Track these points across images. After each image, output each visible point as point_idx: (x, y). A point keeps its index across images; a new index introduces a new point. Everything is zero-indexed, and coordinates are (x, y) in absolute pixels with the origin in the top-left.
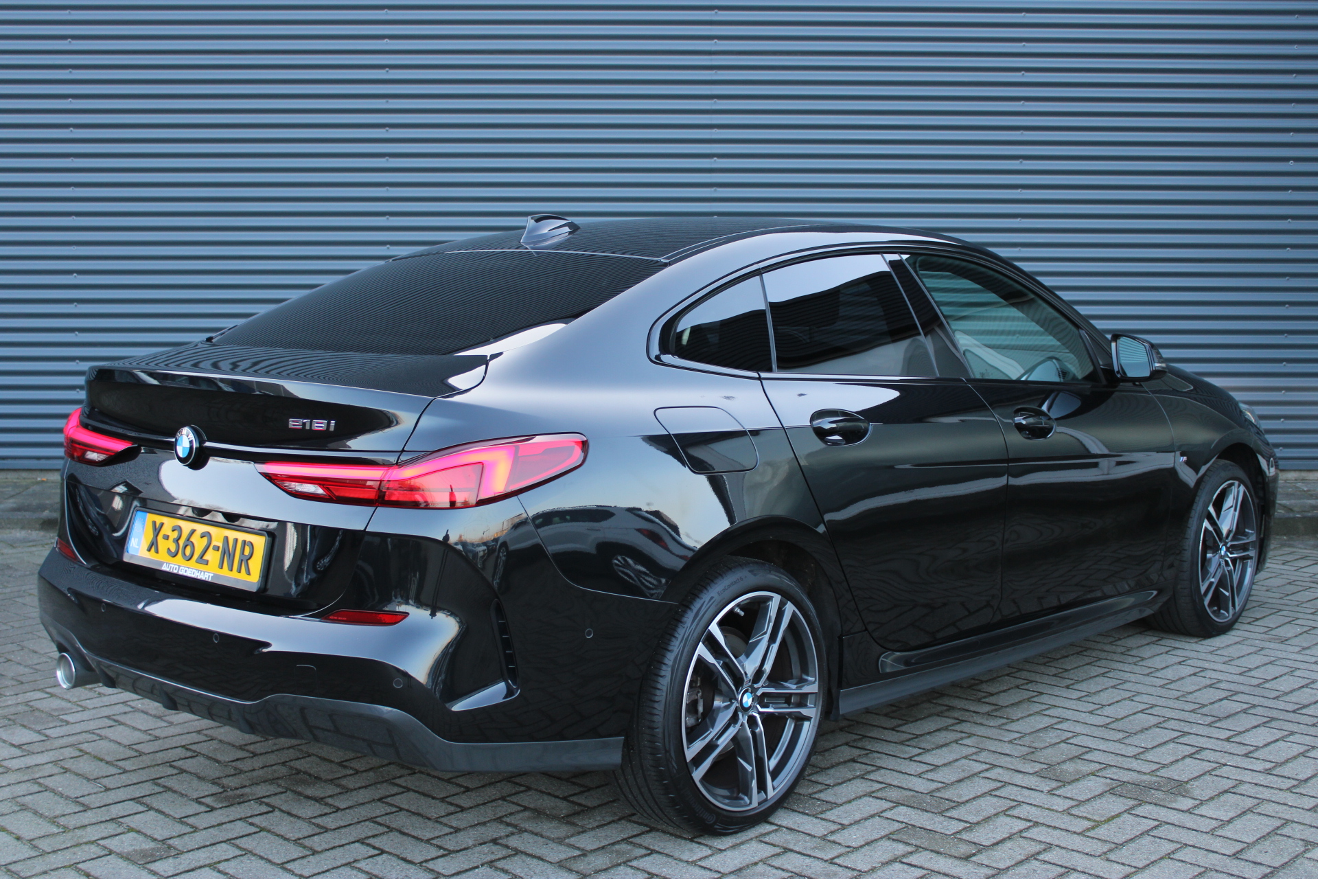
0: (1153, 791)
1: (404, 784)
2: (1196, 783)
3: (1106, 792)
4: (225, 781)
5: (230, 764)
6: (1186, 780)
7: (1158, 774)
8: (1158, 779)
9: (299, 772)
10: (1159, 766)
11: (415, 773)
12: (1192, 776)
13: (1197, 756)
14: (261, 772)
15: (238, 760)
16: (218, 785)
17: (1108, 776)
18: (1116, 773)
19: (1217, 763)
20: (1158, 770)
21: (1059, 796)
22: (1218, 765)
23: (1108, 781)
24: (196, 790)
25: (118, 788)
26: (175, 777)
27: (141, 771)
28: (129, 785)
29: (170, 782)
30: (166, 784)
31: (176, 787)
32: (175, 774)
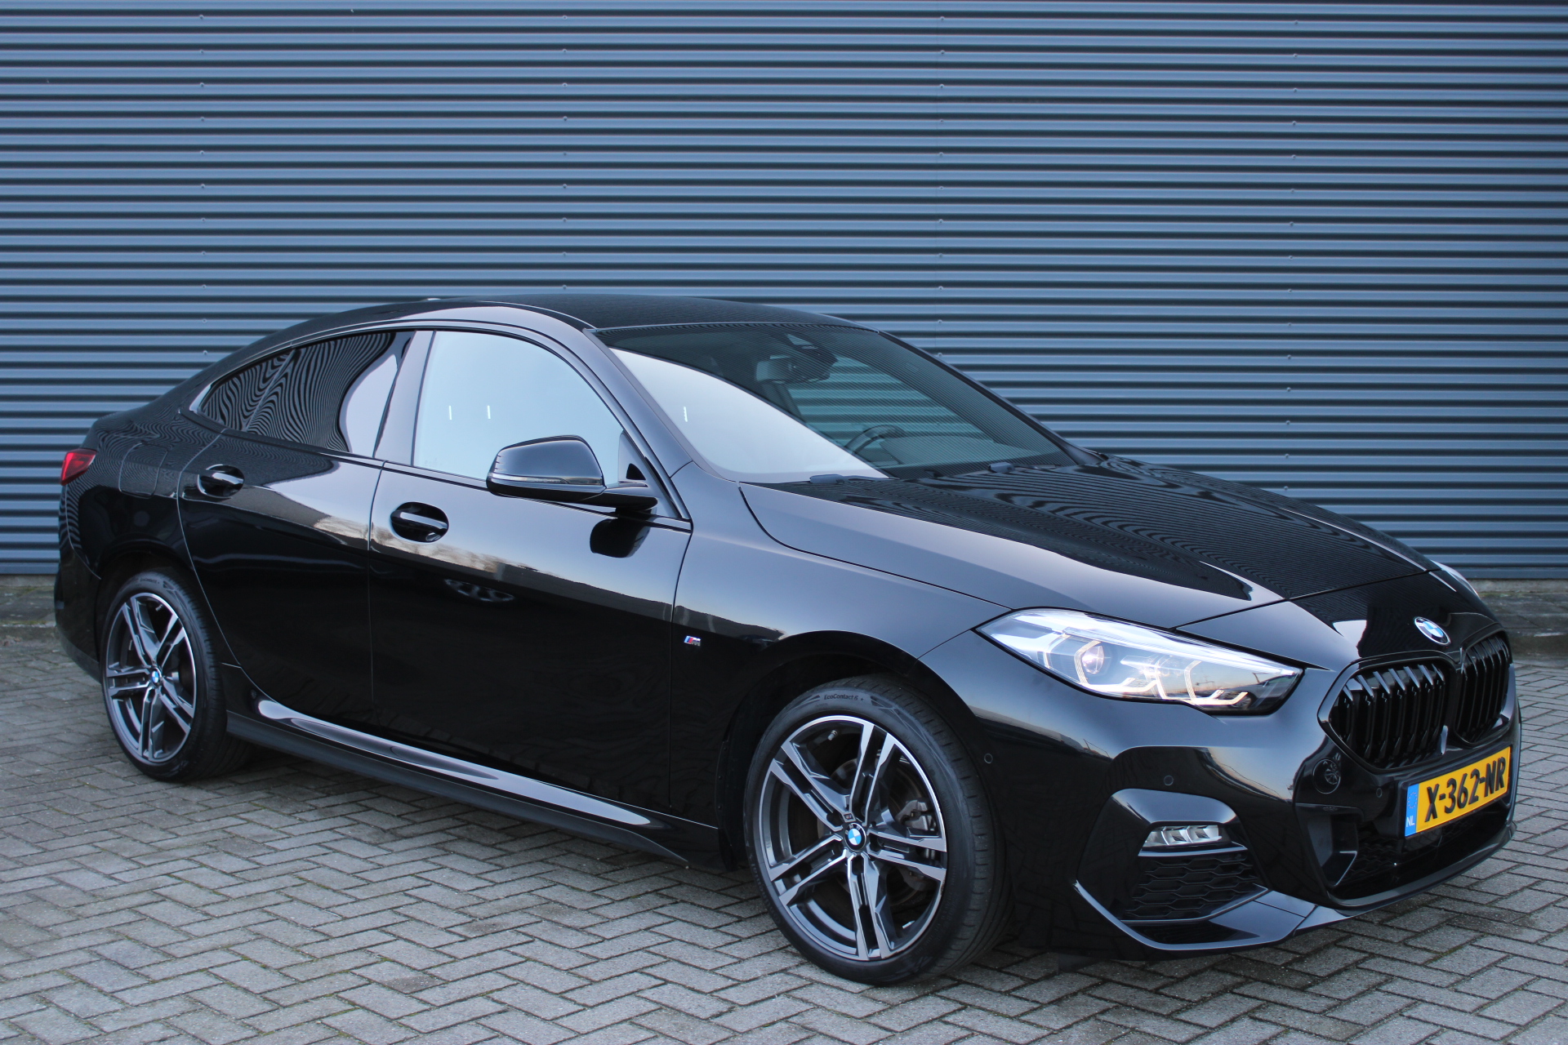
0: (1494, 923)
1: (669, 914)
2: (1540, 915)
3: (1442, 923)
4: (471, 910)
5: (470, 893)
6: (1529, 911)
7: (1497, 905)
8: (1498, 910)
9: (549, 901)
10: (1496, 897)
11: (677, 903)
12: (1534, 908)
13: (1536, 887)
14: (507, 901)
15: (477, 889)
16: (465, 914)
17: (1442, 907)
18: (1451, 904)
19: (1560, 894)
20: (1496, 901)
21: (1392, 927)
22: (1561, 897)
23: (1443, 912)
24: (443, 920)
25: (356, 917)
26: (414, 906)
27: (375, 900)
28: (367, 914)
29: (411, 912)
30: (407, 913)
31: (419, 917)
32: (414, 904)
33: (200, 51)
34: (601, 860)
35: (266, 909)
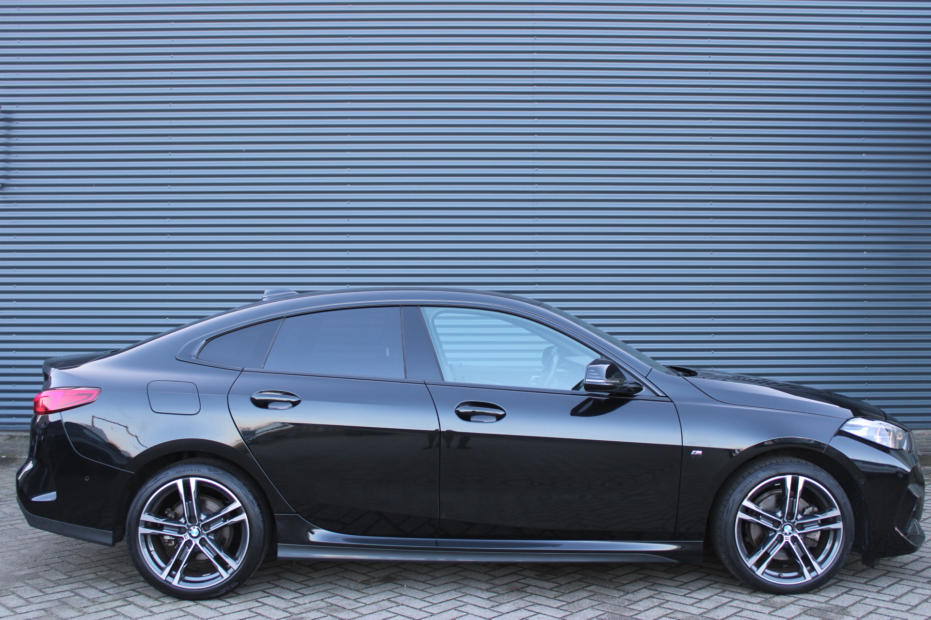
0: (829, 613)
1: (395, 612)
2: (853, 608)
3: (802, 613)
4: (291, 610)
5: (291, 600)
6: (846, 606)
7: (830, 603)
8: (830, 606)
9: (332, 605)
10: (829, 598)
11: (399, 605)
12: (849, 604)
13: (850, 593)
14: (310, 605)
15: (295, 598)
16: (287, 612)
17: (801, 604)
18: (805, 602)
19: (862, 596)
20: (829, 601)
21: (775, 616)
22: (863, 598)
23: (802, 607)
24: (275, 615)
25: (230, 613)
26: (261, 607)
27: (240, 604)
28: (236, 612)
29: (259, 611)
30: (257, 612)
31: (263, 613)
32: (261, 606)
33: (169, 170)
34: (361, 582)
35: (183, 609)
